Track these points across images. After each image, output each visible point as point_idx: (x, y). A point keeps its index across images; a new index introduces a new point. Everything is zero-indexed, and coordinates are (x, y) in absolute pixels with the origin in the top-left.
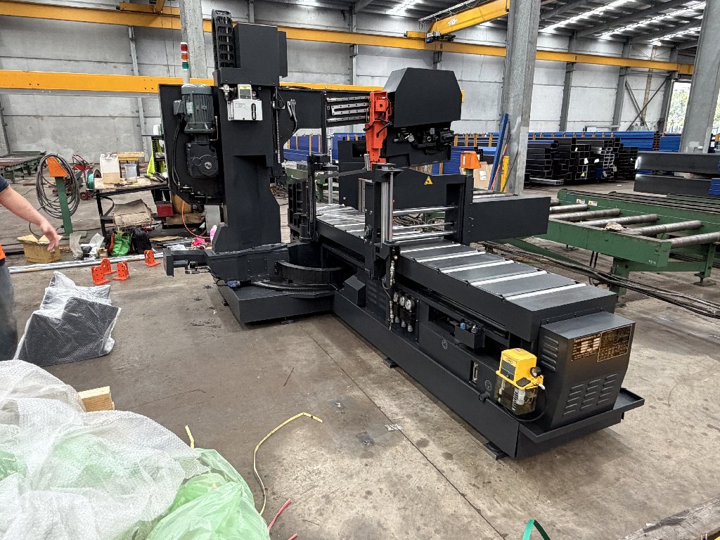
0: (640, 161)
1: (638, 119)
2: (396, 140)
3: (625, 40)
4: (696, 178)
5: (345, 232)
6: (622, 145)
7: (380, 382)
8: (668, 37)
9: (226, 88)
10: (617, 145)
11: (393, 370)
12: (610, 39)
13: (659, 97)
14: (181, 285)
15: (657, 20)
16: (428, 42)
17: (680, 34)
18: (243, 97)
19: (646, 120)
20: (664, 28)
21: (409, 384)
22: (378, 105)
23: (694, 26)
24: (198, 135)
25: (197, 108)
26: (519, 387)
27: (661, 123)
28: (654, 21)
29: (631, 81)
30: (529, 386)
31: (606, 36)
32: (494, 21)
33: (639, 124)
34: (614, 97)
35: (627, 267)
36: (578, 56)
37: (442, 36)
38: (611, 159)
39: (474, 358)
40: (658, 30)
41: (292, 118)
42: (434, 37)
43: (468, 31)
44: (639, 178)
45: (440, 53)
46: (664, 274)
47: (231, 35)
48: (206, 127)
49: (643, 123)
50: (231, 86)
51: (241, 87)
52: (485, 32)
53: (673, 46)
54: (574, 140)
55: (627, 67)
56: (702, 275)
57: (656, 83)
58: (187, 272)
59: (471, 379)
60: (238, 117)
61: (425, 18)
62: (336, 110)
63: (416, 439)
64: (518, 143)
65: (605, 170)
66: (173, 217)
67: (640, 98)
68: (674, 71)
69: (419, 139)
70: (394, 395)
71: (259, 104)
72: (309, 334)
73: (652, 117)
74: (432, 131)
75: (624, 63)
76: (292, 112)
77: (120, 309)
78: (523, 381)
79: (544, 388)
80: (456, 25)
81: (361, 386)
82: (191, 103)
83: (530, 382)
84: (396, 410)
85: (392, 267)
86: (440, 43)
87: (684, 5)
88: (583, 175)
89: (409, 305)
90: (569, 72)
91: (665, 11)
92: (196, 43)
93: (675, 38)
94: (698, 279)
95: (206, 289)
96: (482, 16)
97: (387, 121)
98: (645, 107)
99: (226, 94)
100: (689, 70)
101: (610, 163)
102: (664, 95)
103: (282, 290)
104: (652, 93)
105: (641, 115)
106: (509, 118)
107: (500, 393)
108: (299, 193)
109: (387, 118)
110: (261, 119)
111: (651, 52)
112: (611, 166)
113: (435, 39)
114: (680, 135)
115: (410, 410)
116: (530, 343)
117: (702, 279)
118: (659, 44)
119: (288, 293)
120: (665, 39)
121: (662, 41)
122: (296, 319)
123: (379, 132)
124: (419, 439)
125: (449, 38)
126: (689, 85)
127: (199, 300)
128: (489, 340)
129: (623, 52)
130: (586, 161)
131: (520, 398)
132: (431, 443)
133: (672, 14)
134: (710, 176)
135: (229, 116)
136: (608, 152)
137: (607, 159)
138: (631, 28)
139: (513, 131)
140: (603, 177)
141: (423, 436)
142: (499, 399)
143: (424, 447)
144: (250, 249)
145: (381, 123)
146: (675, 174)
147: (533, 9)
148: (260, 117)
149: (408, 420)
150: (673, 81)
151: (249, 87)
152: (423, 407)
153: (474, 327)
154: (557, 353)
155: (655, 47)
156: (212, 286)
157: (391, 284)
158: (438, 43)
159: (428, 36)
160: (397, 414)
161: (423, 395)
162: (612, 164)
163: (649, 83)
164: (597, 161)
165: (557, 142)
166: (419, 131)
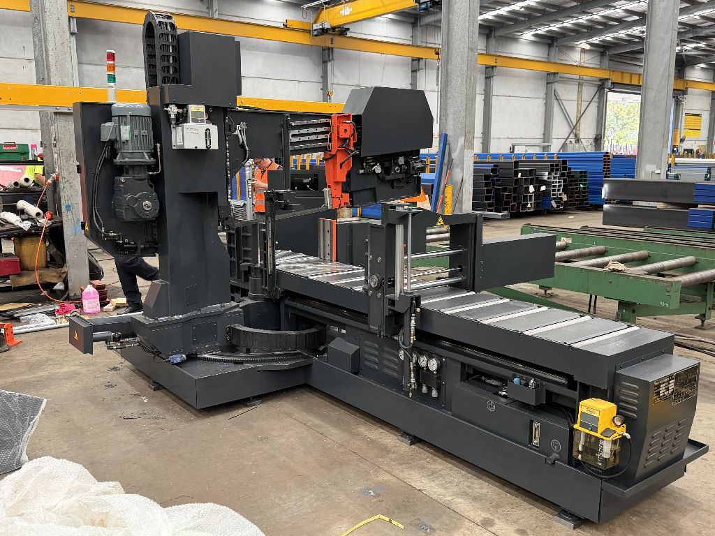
0: (607, 190)
1: (572, 136)
2: (361, 171)
3: (550, 42)
4: (669, 207)
5: (327, 284)
6: (570, 169)
7: (405, 462)
8: (596, 40)
9: (173, 110)
10: (565, 169)
11: (413, 447)
12: (533, 39)
13: (593, 109)
14: (73, 368)
15: (583, 19)
16: (316, 35)
17: (609, 37)
18: (195, 120)
19: (581, 136)
20: (591, 29)
21: (440, 460)
22: (342, 130)
23: (623, 29)
24: (133, 166)
25: (136, 133)
26: (604, 438)
27: (598, 140)
28: (580, 21)
29: (559, 88)
30: (615, 436)
31: (528, 35)
32: (401, 13)
33: (573, 141)
34: (542, 109)
35: (634, 311)
36: (498, 59)
37: (333, 29)
38: (559, 186)
39: (532, 416)
40: (586, 31)
41: (242, 146)
42: (323, 29)
43: (365, 23)
44: (607, 209)
45: (330, 50)
46: (660, 319)
47: (175, 44)
48: (147, 157)
49: (578, 141)
50: (179, 106)
51: (193, 108)
52: (385, 25)
53: (602, 50)
54: (516, 163)
55: (555, 73)
56: (703, 317)
57: (589, 92)
58: (109, 348)
59: (531, 441)
60: (189, 145)
61: (310, 5)
62: (293, 136)
63: (478, 520)
64: (462, 169)
65: (554, 199)
66: (19, 275)
67: (572, 110)
68: (607, 79)
69: (386, 170)
70: (430, 475)
71: (214, 129)
72: (288, 415)
73: (587, 132)
74: (401, 160)
75: (552, 69)
76: (243, 138)
77: (45, 400)
78: (607, 432)
79: (628, 436)
80: (350, 15)
81: (386, 468)
82: (128, 127)
83: (615, 431)
84: (441, 491)
85: (413, 322)
86: (331, 37)
87: (612, 4)
88: (529, 206)
89: (433, 365)
90: (490, 77)
91: (592, 11)
92: (58, 37)
93: (603, 41)
94: (699, 322)
95: (113, 372)
96: (384, 6)
97: (352, 148)
98: (578, 121)
99: (173, 116)
100: (622, 79)
101: (559, 190)
102: (598, 107)
103: (241, 363)
104: (584, 105)
105: (574, 129)
106: (449, 139)
107: (580, 448)
108: (246, 238)
109: (352, 145)
110: (217, 148)
111: (579, 55)
112: (560, 194)
113: (323, 31)
114: (635, 156)
115: (456, 489)
116: (607, 391)
117: (703, 322)
118: (588, 47)
119: (251, 366)
120: (593, 42)
121: (591, 44)
122: (264, 397)
123: (343, 163)
124: (482, 519)
125: (341, 31)
126: (639, 97)
127: (112, 387)
128: (549, 394)
129: (548, 55)
130: (532, 189)
131: (607, 449)
132: (497, 521)
133: (598, 14)
134: (687, 206)
135: (174, 144)
136: (555, 178)
137: (554, 186)
138: (555, 27)
139: (455, 155)
140: (552, 207)
141: (484, 515)
142: (580, 456)
143: (492, 526)
144: (194, 313)
145: (346, 151)
146: (635, 203)
147: (472, 9)
148: (215, 146)
149: (460, 500)
150: (606, 90)
151: (202, 109)
152: (469, 484)
153: (532, 381)
154: (637, 398)
155: (584, 51)
156: (119, 366)
157: (412, 342)
158: (327, 37)
159: (315, 27)
160: (444, 495)
161: (463, 472)
162: (561, 192)
163: (580, 92)
164: (543, 188)
165: (497, 166)
166: (387, 160)
